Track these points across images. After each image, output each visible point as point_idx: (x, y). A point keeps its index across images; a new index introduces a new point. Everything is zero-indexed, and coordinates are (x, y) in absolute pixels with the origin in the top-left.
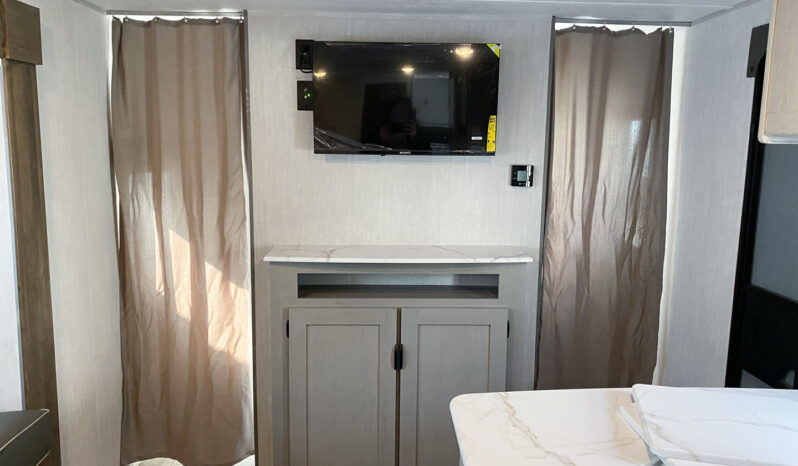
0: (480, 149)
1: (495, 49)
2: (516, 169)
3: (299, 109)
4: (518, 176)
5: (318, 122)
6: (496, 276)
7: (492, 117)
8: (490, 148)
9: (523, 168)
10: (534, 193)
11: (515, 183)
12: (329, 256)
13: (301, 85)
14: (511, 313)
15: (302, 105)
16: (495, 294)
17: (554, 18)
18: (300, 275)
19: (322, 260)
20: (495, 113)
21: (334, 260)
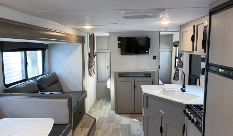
0: (148, 53)
1: (149, 37)
2: (154, 56)
4: (155, 58)
5: (121, 50)
6: (150, 74)
7: (150, 48)
8: (149, 53)
9: (156, 56)
10: (157, 60)
11: (154, 59)
12: (123, 71)
13: (118, 44)
14: (153, 80)
15: (119, 47)
16: (150, 77)
17: (160, 32)
18: (119, 74)
19: (122, 71)
20: (150, 47)
21: (124, 71)
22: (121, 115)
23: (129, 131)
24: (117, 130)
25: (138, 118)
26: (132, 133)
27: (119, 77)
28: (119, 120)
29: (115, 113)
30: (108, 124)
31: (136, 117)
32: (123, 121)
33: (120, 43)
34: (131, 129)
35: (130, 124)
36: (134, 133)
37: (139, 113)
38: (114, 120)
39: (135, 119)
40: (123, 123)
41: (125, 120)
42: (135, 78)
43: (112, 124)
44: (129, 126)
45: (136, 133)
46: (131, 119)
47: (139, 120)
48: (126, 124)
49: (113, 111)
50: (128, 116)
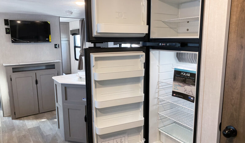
0: (48, 41)
1: (49, 22)
2: (55, 45)
3: (6, 34)
5: (12, 36)
6: (54, 65)
8: (50, 41)
9: (57, 45)
10: (59, 50)
11: (55, 47)
13: (6, 29)
14: (58, 71)
16: (54, 68)
17: (59, 17)
18: (13, 68)
19: (18, 64)
20: (50, 34)
21: (20, 64)
22: (22, 120)
23: (42, 134)
24: (25, 137)
25: (45, 117)
26: (45, 135)
27: (13, 72)
28: (21, 125)
29: (12, 119)
30: (7, 134)
31: (43, 117)
32: (27, 126)
33: (9, 27)
34: (42, 131)
35: (39, 126)
36: (48, 134)
37: (44, 112)
38: (14, 128)
39: (42, 119)
40: (29, 128)
41: (30, 123)
42: (36, 71)
43: (14, 133)
44: (38, 128)
45: (50, 133)
46: (37, 120)
47: (48, 119)
48: (34, 128)
49: (7, 117)
50: (31, 118)
